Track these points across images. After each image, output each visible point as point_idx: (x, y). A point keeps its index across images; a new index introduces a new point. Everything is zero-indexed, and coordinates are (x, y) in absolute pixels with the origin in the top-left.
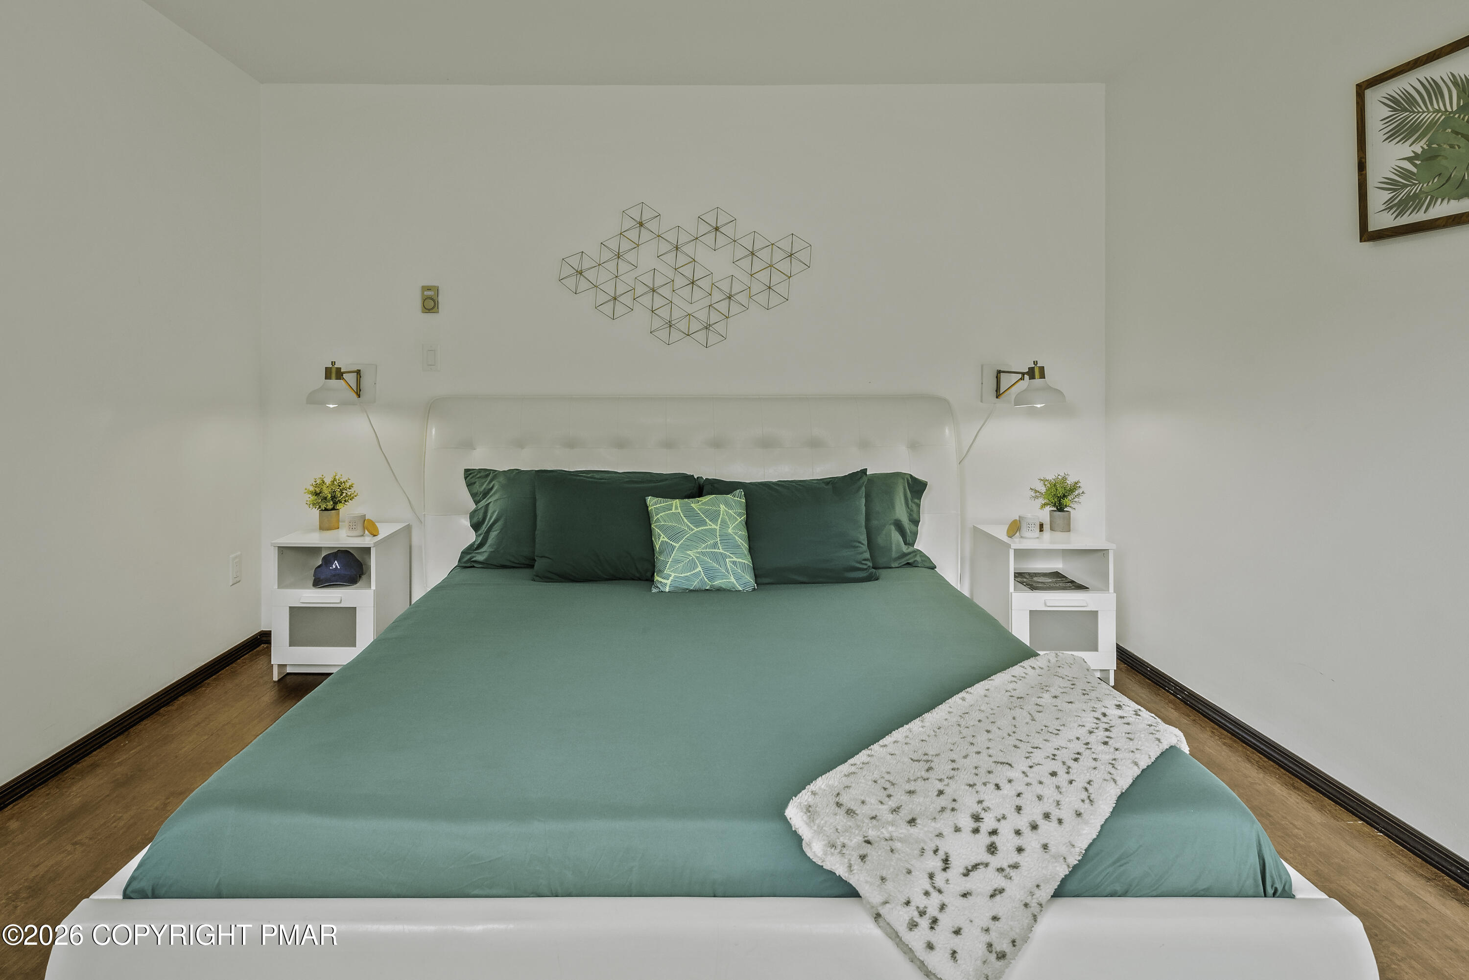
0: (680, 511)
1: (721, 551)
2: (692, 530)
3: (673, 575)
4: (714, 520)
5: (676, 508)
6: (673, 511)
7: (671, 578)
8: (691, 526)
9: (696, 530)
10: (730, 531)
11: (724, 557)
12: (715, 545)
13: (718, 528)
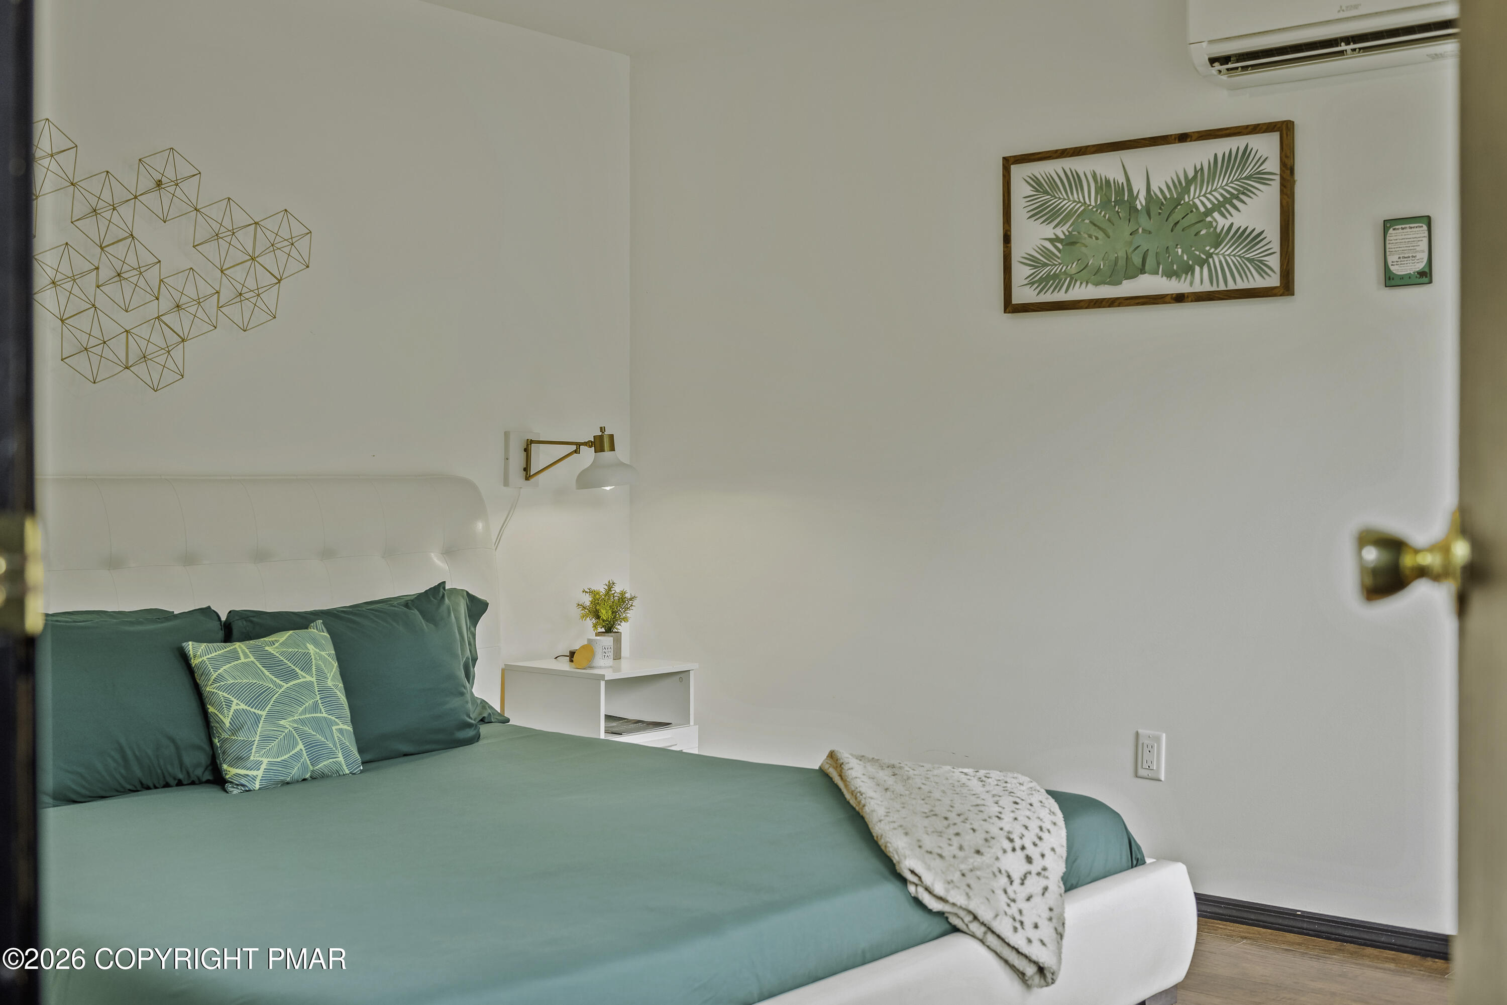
0: (252, 659)
1: (324, 715)
2: (281, 687)
3: (265, 761)
4: (306, 668)
5: (246, 656)
6: (243, 660)
7: (263, 767)
8: (278, 681)
9: (286, 686)
10: (330, 683)
11: (330, 723)
12: (315, 708)
13: (314, 680)
